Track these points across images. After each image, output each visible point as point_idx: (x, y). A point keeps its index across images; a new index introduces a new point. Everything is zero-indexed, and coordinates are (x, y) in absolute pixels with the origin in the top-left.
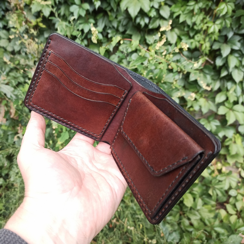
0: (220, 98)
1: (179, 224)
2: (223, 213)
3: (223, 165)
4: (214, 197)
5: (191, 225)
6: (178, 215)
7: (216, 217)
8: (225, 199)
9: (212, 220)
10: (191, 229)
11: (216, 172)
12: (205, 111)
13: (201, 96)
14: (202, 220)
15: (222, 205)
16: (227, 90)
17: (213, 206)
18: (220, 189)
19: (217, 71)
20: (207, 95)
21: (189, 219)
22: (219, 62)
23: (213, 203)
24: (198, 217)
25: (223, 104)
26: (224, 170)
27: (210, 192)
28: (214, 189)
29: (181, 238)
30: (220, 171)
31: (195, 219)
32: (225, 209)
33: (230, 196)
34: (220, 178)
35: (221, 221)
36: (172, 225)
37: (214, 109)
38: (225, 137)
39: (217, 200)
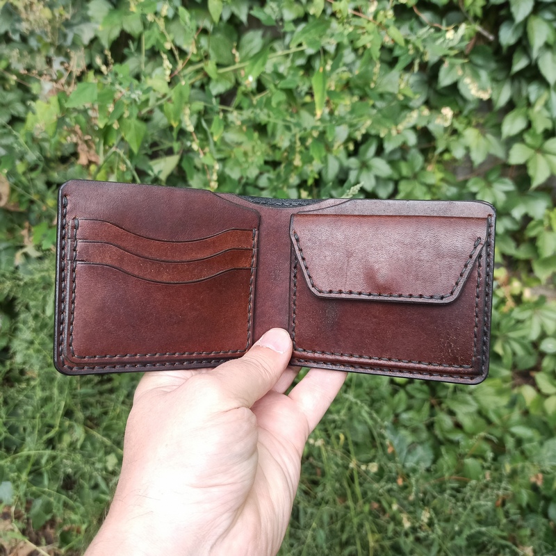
0: (513, 125)
1: (430, 426)
2: (528, 393)
3: (525, 284)
4: (507, 360)
5: (458, 426)
6: (426, 407)
7: (512, 404)
8: (531, 362)
9: (505, 412)
10: (457, 436)
11: (510, 303)
12: (478, 158)
13: (469, 124)
14: (481, 413)
15: (525, 376)
16: (529, 105)
17: (505, 380)
18: (520, 340)
19: (503, 57)
20: (481, 121)
21: (451, 413)
22: (507, 36)
23: (506, 373)
24: (473, 407)
25: (518, 138)
26: (527, 294)
27: (498, 348)
28: (507, 340)
29: (437, 456)
30: (518, 299)
31: (465, 413)
32: (534, 384)
33: (542, 355)
34: (518, 314)
35: (526, 413)
36: (415, 431)
37: (499, 152)
38: (527, 219)
39: (514, 367)
